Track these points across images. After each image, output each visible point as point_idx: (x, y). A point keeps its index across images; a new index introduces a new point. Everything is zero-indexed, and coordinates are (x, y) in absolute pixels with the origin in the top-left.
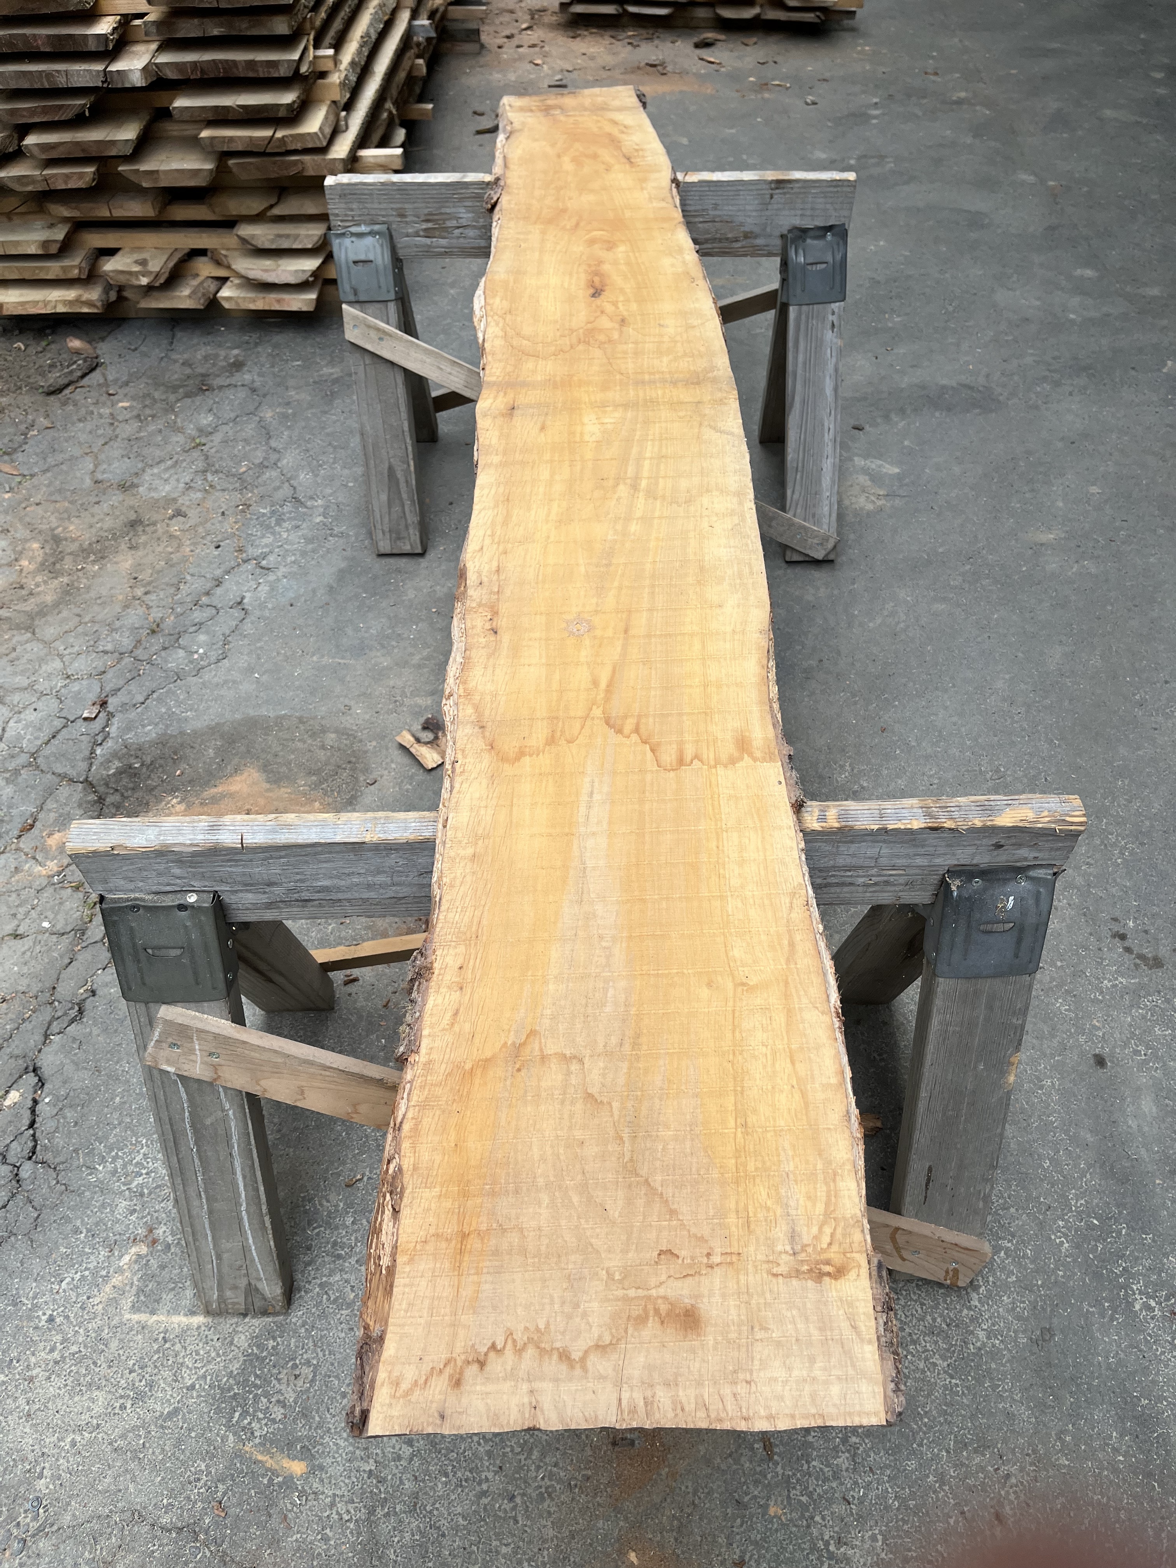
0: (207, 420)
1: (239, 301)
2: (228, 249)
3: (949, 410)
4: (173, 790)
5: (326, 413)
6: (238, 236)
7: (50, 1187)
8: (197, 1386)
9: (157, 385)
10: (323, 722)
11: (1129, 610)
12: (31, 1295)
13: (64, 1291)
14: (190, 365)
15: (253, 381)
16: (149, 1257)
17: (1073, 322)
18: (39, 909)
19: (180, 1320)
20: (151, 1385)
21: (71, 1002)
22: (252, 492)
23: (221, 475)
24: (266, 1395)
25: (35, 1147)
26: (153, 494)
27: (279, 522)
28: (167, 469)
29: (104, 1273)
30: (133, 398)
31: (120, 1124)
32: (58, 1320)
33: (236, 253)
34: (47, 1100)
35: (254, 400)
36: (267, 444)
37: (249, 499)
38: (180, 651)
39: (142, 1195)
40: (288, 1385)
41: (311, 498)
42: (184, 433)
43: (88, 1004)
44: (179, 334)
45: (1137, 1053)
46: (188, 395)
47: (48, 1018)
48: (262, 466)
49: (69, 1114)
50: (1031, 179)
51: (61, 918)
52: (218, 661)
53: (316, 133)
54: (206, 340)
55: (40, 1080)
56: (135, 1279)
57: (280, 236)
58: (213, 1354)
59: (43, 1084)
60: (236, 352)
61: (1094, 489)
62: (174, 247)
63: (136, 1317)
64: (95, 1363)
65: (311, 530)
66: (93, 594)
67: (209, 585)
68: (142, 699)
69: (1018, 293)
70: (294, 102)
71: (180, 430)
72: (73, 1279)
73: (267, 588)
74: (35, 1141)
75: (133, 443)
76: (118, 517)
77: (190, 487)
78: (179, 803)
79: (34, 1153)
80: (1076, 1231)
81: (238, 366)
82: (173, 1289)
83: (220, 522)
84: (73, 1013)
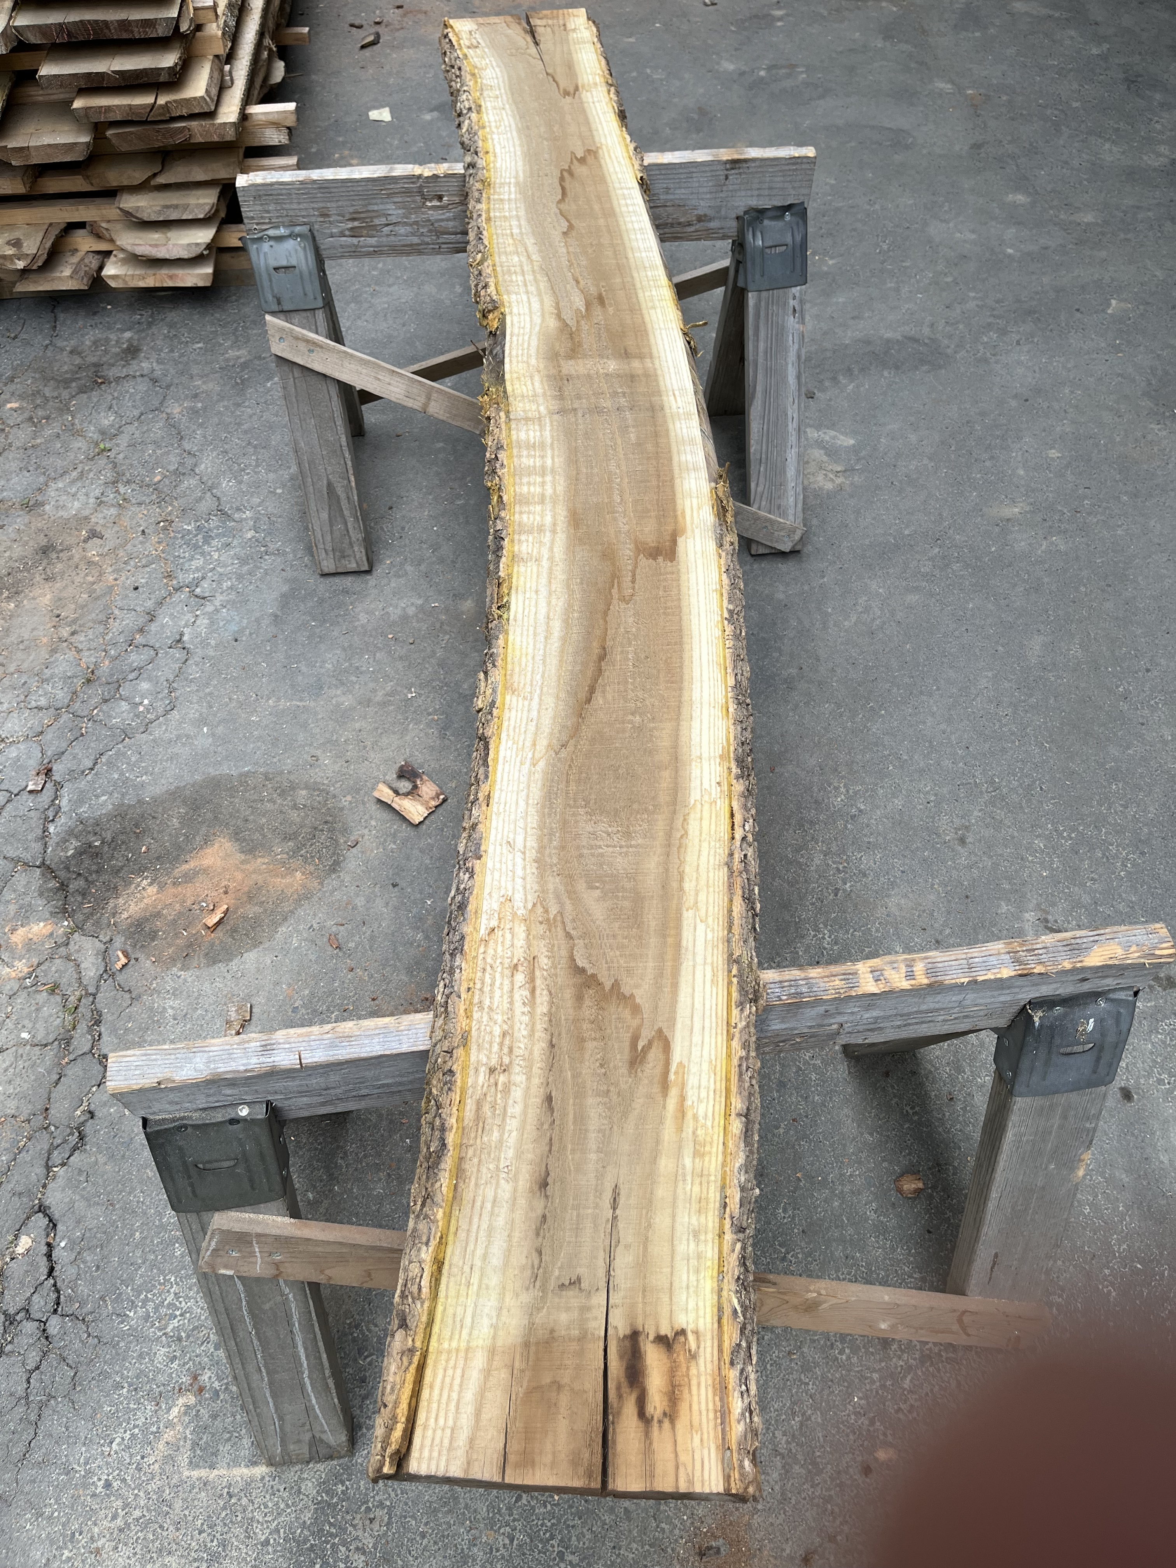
0: (107, 420)
1: (127, 279)
2: (109, 221)
3: (897, 368)
4: (141, 871)
5: (238, 405)
6: (121, 209)
7: (82, 1341)
8: (272, 1541)
9: (46, 380)
10: (292, 778)
11: (1103, 591)
12: (82, 1461)
13: (116, 1453)
14: (79, 354)
15: (153, 370)
16: (198, 1407)
17: (1010, 256)
18: (14, 1017)
19: (242, 1472)
20: (223, 1544)
21: (68, 1126)
22: (171, 505)
23: (133, 486)
24: (344, 1543)
25: (58, 1298)
26: (61, 513)
27: (207, 539)
28: (73, 482)
29: (154, 1429)
30: (22, 397)
31: (144, 1263)
32: (115, 1484)
33: (119, 226)
34: (63, 1244)
35: (157, 393)
36: (179, 446)
37: (170, 514)
38: (123, 703)
39: (180, 1339)
40: (364, 1530)
41: (238, 509)
42: (85, 437)
43: (88, 1129)
44: (62, 316)
45: (1160, 1082)
46: (82, 390)
47: (46, 1147)
48: (179, 474)
49: (88, 1256)
50: (948, 87)
51: (40, 1025)
52: (167, 713)
53: (202, 97)
54: (93, 323)
55: (51, 1220)
56: (188, 1432)
57: (167, 207)
58: (282, 1506)
59: (55, 1225)
60: (128, 335)
61: (1053, 453)
62: (48, 222)
63: (195, 1474)
64: (161, 1527)
65: (243, 548)
66: (13, 638)
67: (141, 620)
68: (90, 765)
69: (951, 225)
70: (176, 64)
71: (79, 433)
72: (123, 1439)
73: (206, 621)
74: (58, 1291)
75: (30, 452)
76: (27, 543)
77: (101, 502)
78: (150, 884)
79: (58, 1304)
80: (1122, 1278)
81: (132, 352)
82: (229, 1439)
83: (141, 543)
84: (74, 1139)
